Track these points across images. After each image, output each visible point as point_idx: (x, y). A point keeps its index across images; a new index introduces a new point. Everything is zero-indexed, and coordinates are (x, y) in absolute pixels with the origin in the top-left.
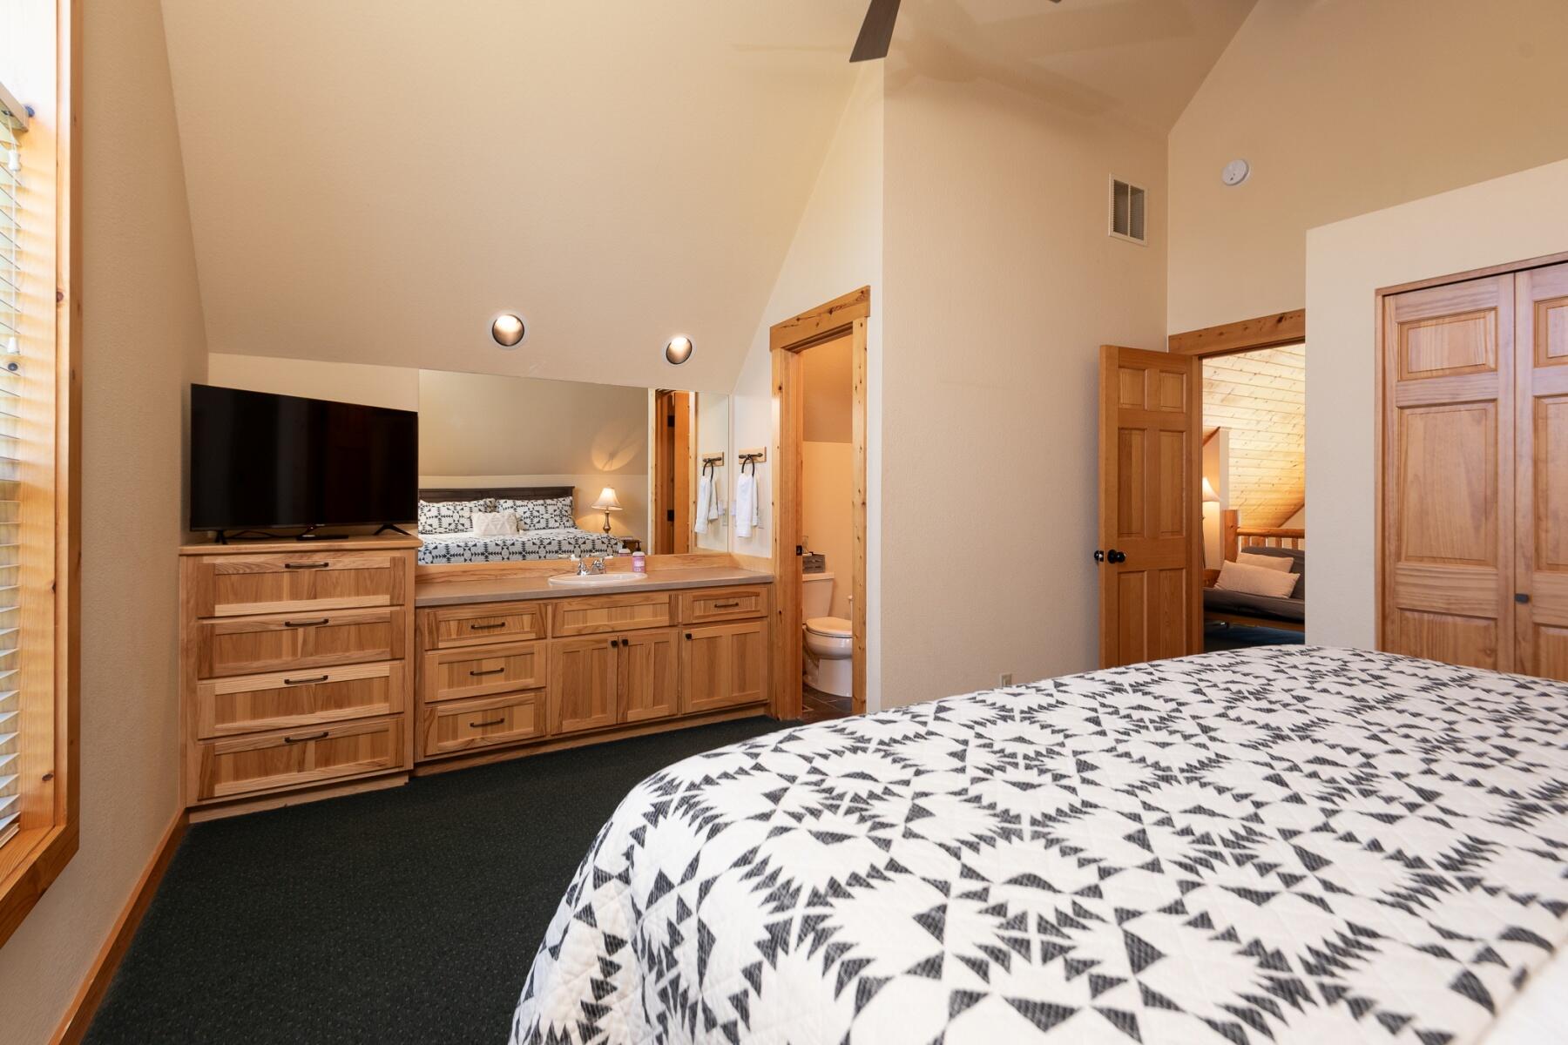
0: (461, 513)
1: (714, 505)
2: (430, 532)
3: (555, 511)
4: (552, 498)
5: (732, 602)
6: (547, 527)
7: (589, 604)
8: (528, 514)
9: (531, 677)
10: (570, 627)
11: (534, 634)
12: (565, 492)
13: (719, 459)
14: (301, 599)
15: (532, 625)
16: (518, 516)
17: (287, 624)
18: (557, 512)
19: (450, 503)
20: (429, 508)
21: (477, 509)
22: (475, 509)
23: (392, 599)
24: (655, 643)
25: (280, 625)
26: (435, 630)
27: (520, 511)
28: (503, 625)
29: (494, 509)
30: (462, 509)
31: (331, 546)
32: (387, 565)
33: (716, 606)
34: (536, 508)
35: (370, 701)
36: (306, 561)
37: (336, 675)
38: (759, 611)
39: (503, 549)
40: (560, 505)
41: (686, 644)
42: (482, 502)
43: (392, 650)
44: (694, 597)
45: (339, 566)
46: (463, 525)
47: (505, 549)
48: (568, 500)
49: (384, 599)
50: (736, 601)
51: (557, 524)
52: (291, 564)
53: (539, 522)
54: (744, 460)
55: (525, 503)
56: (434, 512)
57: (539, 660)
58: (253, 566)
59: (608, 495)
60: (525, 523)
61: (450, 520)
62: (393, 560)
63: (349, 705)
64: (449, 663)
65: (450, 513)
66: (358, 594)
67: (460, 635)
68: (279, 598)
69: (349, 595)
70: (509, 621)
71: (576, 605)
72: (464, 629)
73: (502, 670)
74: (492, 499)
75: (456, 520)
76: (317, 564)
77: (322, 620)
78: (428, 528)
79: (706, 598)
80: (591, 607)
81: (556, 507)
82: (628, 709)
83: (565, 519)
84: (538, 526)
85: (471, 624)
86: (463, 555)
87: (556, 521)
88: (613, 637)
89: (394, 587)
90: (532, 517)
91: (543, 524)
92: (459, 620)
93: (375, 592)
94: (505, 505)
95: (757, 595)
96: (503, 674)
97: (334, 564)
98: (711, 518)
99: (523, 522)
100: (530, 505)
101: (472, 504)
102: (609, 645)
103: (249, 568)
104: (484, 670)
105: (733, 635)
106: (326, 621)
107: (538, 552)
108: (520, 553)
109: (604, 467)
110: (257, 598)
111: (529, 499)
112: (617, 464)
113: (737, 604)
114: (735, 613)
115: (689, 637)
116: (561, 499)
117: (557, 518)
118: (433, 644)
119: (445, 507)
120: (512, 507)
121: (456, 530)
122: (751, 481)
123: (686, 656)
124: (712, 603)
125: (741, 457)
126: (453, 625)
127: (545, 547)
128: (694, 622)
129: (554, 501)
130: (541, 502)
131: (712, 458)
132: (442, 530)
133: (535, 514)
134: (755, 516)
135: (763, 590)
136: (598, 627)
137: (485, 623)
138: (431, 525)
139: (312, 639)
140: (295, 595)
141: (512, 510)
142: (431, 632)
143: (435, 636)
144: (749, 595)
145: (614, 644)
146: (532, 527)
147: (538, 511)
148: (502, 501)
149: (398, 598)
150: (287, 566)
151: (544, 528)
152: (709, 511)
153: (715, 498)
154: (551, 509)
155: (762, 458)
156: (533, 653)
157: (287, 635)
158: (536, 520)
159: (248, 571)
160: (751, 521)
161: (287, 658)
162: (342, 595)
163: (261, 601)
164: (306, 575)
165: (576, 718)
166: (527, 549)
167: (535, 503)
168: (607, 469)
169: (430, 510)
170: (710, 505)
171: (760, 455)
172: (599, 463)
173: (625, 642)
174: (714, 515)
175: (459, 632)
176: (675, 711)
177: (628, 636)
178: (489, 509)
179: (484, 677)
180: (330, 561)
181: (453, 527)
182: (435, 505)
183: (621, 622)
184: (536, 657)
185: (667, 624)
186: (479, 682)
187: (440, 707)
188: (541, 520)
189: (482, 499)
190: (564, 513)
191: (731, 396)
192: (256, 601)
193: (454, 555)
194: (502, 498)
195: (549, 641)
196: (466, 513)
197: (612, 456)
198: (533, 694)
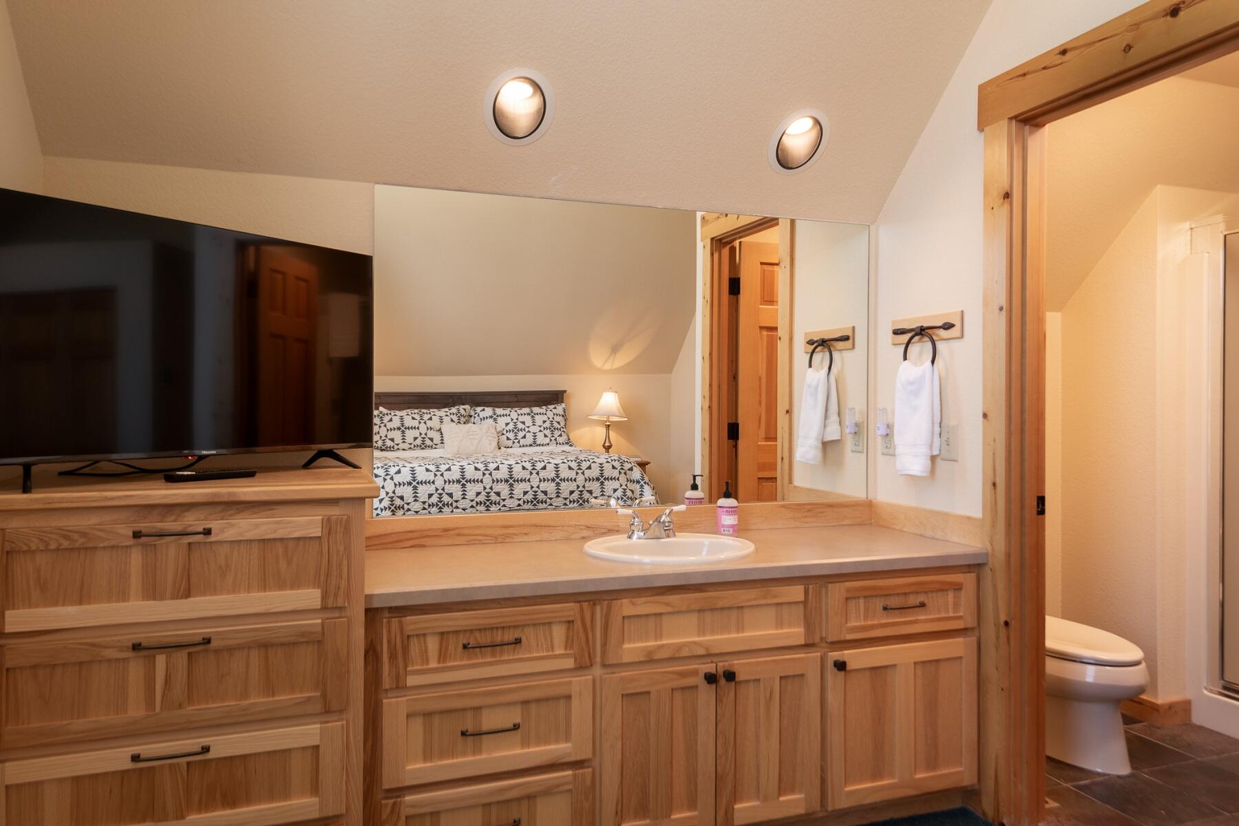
0: (429, 424)
1: (834, 417)
2: (390, 449)
3: (544, 422)
4: (540, 406)
5: (913, 600)
6: (534, 444)
7: (667, 604)
8: (511, 427)
9: (567, 739)
10: (633, 648)
11: (572, 660)
12: (555, 397)
13: (846, 338)
14: (162, 598)
15: (568, 643)
16: (498, 430)
17: (136, 647)
18: (547, 424)
19: (416, 411)
20: (390, 417)
21: (448, 419)
22: (447, 420)
23: (324, 597)
24: (781, 678)
25: (121, 649)
26: (401, 652)
27: (502, 421)
28: (518, 641)
29: (468, 419)
30: (431, 419)
31: (214, 495)
32: (316, 532)
33: (885, 609)
34: (521, 418)
35: (286, 794)
36: (170, 525)
37: (225, 745)
38: (960, 618)
39: (484, 474)
40: (550, 414)
41: (834, 679)
42: (454, 410)
43: (324, 696)
44: (848, 590)
45: (230, 535)
46: (431, 439)
47: (487, 476)
48: (560, 409)
49: (310, 597)
50: (921, 598)
51: (547, 440)
52: (144, 531)
53: (524, 437)
54: (906, 337)
55: (507, 411)
56: (396, 422)
57: (581, 710)
58: (76, 536)
59: (609, 402)
60: (508, 439)
61: (416, 433)
62: (328, 523)
63: (248, 801)
64: (424, 715)
65: (415, 423)
66: (264, 587)
67: (445, 661)
68: (123, 596)
69: (249, 589)
70: (528, 635)
71: (644, 606)
72: (451, 647)
73: (516, 727)
74: (467, 407)
75: (423, 433)
76: (190, 530)
77: (199, 639)
78: (389, 443)
79: (870, 594)
80: (669, 609)
81: (545, 418)
82: (735, 802)
83: (557, 433)
84: (523, 442)
85: (463, 640)
86: (433, 482)
87: (546, 436)
88: (710, 668)
89: (328, 575)
90: (516, 430)
91: (529, 439)
92: (442, 634)
93: (295, 584)
94: (482, 415)
95: (958, 588)
96: (519, 731)
97: (222, 530)
98: (829, 438)
99: (504, 437)
100: (514, 415)
101: (442, 412)
102: (699, 680)
103: (66, 537)
104: (485, 728)
105: (915, 663)
106: (208, 641)
107: (529, 480)
108: (507, 481)
109: (604, 364)
110: (82, 597)
111: (512, 407)
112: (621, 360)
113: (923, 605)
114: (923, 622)
115: (841, 666)
116: (551, 407)
117: (548, 432)
118: (398, 678)
119: (409, 417)
120: (491, 417)
121: (423, 446)
122: (928, 375)
123: (833, 699)
124: (879, 603)
125: (897, 332)
126: (432, 644)
127: (538, 473)
128: (849, 637)
129: (543, 410)
130: (526, 410)
131: (826, 337)
132: (406, 446)
133: (520, 426)
134: (937, 440)
135: (968, 580)
136: (680, 647)
137: (484, 639)
138: (392, 440)
139: (180, 677)
140: (152, 592)
141: (490, 421)
142: (393, 657)
143: (401, 664)
144: (943, 588)
145: (711, 679)
146: (517, 444)
147: (523, 423)
148: (479, 409)
149: (336, 596)
150: (137, 535)
151: (531, 445)
152: (825, 426)
153: (835, 404)
154: (539, 420)
155: (954, 332)
156: (569, 697)
157: (136, 670)
158: (521, 434)
159: (66, 544)
160: (931, 446)
161: (135, 711)
162: (234, 589)
163: (89, 603)
164: (171, 552)
165: (644, 817)
166: (515, 476)
167: (519, 412)
168: (607, 367)
169: (391, 420)
170: (826, 417)
171: (948, 326)
172: (599, 358)
173: (730, 676)
174: (833, 433)
175: (442, 656)
176: (817, 806)
177: (737, 664)
178: (463, 419)
179: (484, 736)
180: (214, 525)
181: (419, 442)
182: (398, 413)
183: (723, 639)
184: (575, 702)
185: (802, 642)
186: (477, 750)
187: (409, 798)
188: (528, 435)
189: (454, 406)
190: (556, 425)
191: (873, 228)
192: (80, 602)
193: (422, 483)
194: (478, 405)
195: (597, 671)
196: (435, 423)
197: (615, 350)
198: (569, 772)
